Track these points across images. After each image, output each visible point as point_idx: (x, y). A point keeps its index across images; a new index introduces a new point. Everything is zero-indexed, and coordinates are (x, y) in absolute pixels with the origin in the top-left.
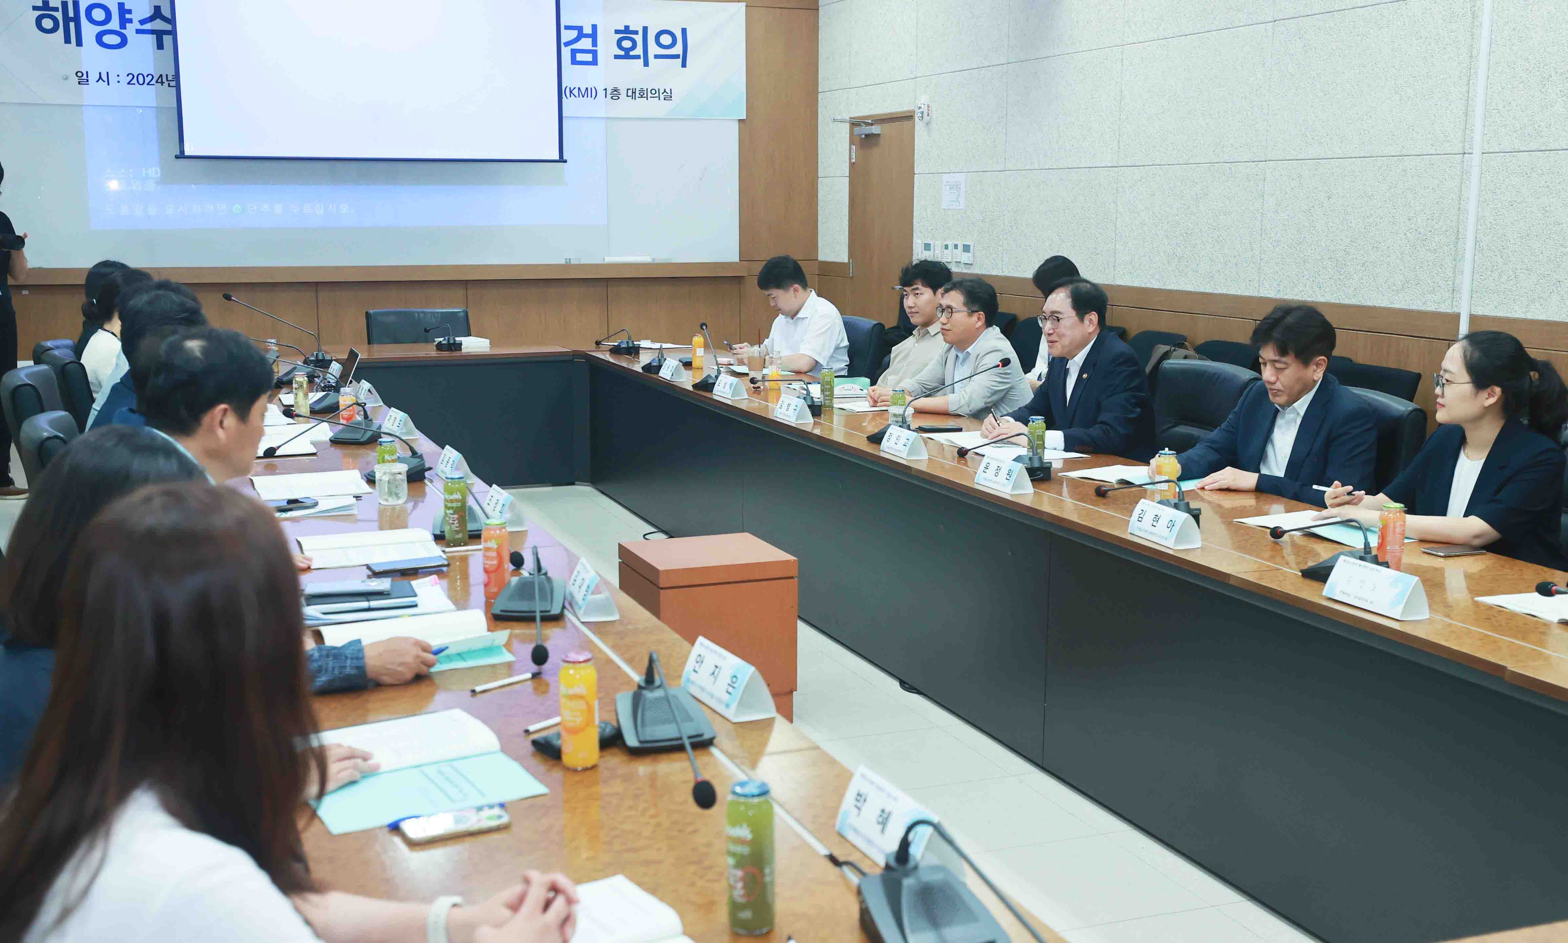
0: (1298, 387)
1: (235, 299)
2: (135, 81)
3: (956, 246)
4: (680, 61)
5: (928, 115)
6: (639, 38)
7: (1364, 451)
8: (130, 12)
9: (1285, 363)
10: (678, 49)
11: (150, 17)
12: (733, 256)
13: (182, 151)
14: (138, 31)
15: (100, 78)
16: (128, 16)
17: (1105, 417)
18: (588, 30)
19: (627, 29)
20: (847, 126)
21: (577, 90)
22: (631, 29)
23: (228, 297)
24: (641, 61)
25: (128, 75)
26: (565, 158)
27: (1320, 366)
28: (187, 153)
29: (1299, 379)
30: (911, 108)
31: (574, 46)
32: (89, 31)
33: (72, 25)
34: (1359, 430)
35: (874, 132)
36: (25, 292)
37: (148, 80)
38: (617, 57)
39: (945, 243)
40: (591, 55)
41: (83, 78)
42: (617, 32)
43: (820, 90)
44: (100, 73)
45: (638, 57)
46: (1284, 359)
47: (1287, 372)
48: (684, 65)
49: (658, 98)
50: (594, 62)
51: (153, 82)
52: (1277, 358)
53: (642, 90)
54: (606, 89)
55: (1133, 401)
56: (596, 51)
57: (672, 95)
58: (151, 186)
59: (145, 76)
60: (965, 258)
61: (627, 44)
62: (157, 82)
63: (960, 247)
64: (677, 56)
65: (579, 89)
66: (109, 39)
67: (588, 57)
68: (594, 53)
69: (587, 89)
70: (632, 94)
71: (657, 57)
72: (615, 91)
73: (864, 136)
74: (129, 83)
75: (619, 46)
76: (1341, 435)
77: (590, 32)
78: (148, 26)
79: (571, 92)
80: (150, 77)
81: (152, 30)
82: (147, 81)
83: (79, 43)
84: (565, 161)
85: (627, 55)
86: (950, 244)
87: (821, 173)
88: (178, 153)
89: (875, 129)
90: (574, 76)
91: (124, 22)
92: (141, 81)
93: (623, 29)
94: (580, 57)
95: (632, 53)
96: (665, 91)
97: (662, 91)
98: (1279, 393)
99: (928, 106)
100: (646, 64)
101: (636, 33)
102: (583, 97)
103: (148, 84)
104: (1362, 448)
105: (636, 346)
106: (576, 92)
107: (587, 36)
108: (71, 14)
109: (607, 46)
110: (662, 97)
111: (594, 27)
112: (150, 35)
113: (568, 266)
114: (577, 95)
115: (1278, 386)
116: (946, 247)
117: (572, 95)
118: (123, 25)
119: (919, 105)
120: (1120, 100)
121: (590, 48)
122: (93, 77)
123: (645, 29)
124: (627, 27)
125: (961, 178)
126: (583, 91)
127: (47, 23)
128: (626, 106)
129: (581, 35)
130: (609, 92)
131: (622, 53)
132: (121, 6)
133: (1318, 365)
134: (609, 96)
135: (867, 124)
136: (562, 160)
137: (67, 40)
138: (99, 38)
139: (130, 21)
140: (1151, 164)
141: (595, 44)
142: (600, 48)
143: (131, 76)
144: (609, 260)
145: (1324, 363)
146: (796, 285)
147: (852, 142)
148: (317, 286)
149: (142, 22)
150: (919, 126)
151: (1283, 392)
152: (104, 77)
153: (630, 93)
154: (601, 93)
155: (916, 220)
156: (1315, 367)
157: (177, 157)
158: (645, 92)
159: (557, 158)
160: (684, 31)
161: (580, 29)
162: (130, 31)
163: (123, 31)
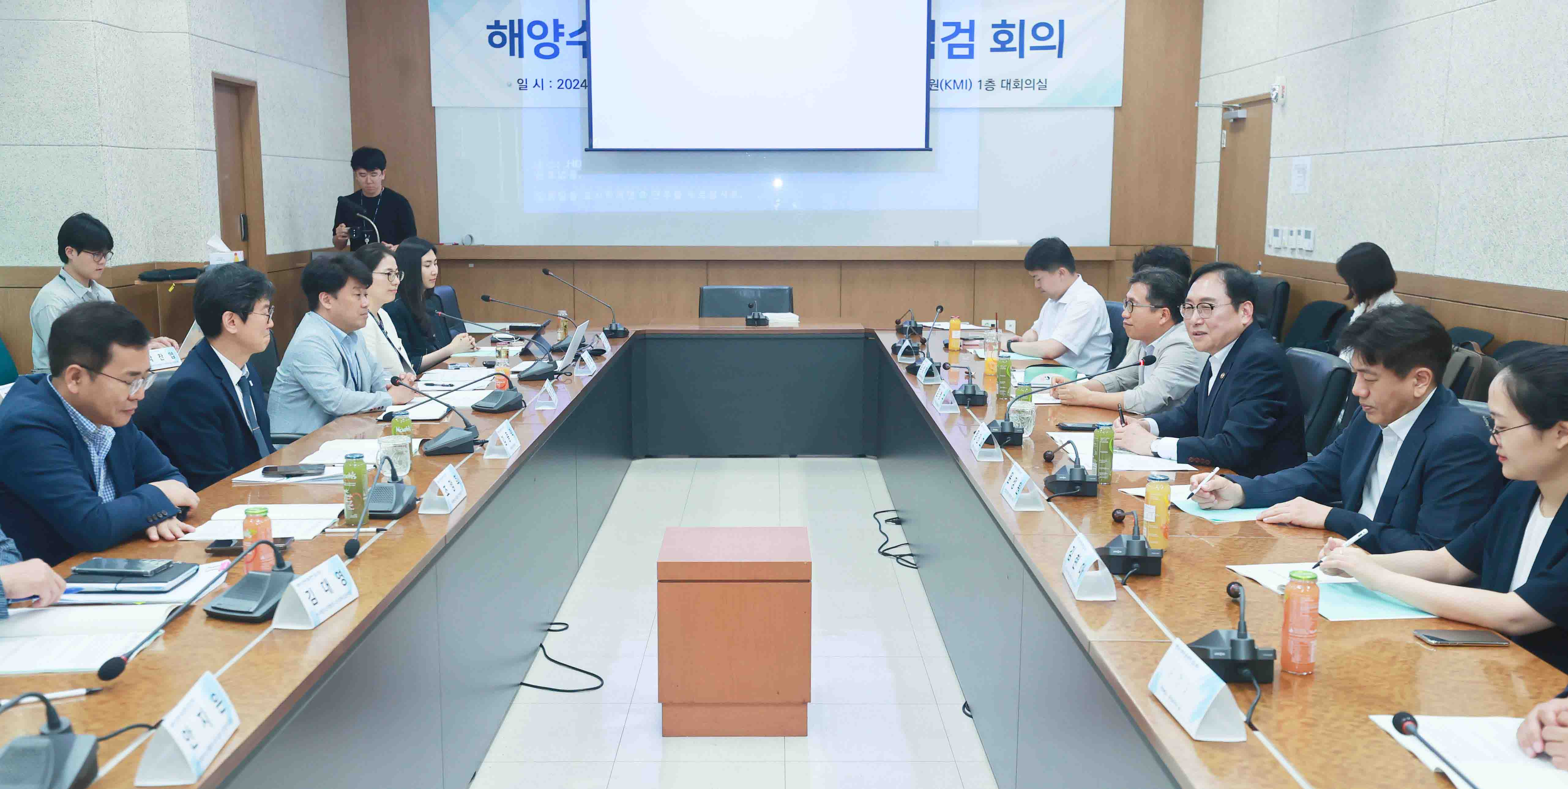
0: (1392, 405)
1: (552, 274)
2: (564, 86)
3: (1299, 232)
4: (1056, 51)
5: (1283, 97)
6: (1015, 32)
7: (1465, 490)
8: (562, 26)
9: (1375, 374)
10: (1054, 41)
11: (579, 30)
12: (1103, 240)
13: (591, 145)
14: (569, 43)
15: (536, 84)
16: (561, 30)
17: (1228, 426)
18: (965, 25)
19: (1004, 24)
20: (1219, 111)
21: (952, 82)
22: (1008, 23)
23: (546, 272)
24: (1017, 53)
25: (558, 81)
26: (930, 147)
27: (1424, 379)
28: (594, 147)
29: (1393, 395)
30: (1266, 92)
31: (952, 41)
32: (529, 44)
33: (516, 40)
34: (1459, 464)
35: (1240, 116)
36: (471, 265)
37: (574, 84)
38: (993, 50)
39: (1291, 229)
40: (967, 49)
41: (523, 84)
42: (994, 26)
43: (1201, 77)
44: (536, 80)
45: (1014, 49)
46: (1373, 369)
47: (1376, 384)
48: (1060, 55)
49: (1032, 88)
50: (971, 56)
51: (579, 86)
52: (1363, 367)
53: (1017, 81)
54: (980, 81)
55: (1265, 410)
56: (973, 45)
57: (1047, 85)
58: (574, 176)
59: (572, 81)
60: (1306, 244)
61: (1003, 37)
62: (581, 86)
63: (1303, 233)
64: (1053, 47)
65: (955, 81)
66: (545, 51)
67: (965, 51)
68: (971, 47)
69: (962, 81)
70: (1007, 84)
71: (1032, 48)
72: (990, 82)
73: (1232, 120)
74: (559, 88)
75: (996, 39)
76: (1438, 467)
77: (968, 28)
78: (576, 38)
79: (946, 84)
80: (576, 82)
81: (579, 42)
82: (573, 86)
83: (521, 55)
84: (931, 150)
85: (1003, 48)
86: (1295, 229)
87: (1199, 159)
88: (588, 147)
89: (1241, 114)
90: (944, 69)
91: (557, 35)
92: (569, 86)
93: (1000, 23)
94: (957, 51)
95: (1008, 46)
96: (1040, 81)
97: (1036, 82)
98: (1373, 410)
99: (1283, 88)
100: (1021, 55)
101: (1013, 26)
102: (958, 88)
103: (574, 88)
104: (1466, 485)
105: (918, 326)
106: (951, 84)
107: (965, 31)
108: (516, 31)
109: (984, 40)
110: (1037, 87)
111: (972, 23)
112: (578, 46)
113: (936, 249)
114: (952, 87)
115: (1370, 401)
116: (1291, 233)
117: (947, 87)
118: (556, 40)
119: (1274, 87)
120: (1448, 72)
121: (967, 42)
122: (530, 84)
123: (1022, 23)
124: (1004, 21)
125: (1307, 160)
126: (958, 82)
127: (497, 40)
128: (1001, 97)
129: (959, 30)
130: (983, 83)
131: (999, 46)
132: (556, 21)
133: (1419, 378)
134: (984, 87)
135: (1236, 108)
136: (927, 148)
137: (512, 53)
138: (537, 50)
139: (562, 34)
140: (1473, 141)
141: (972, 38)
142: (976, 43)
143: (561, 82)
144: (976, 242)
145: (1427, 377)
146: (1063, 268)
147: (1223, 128)
148: (708, 263)
149: (572, 35)
150: (1276, 107)
151: (1377, 409)
152: (540, 83)
153: (1005, 84)
154: (976, 85)
155: (1269, 205)
156: (1415, 380)
157: (586, 150)
158: (1020, 83)
159: (923, 146)
160: (1061, 23)
161: (957, 25)
162: (562, 43)
163: (556, 43)
